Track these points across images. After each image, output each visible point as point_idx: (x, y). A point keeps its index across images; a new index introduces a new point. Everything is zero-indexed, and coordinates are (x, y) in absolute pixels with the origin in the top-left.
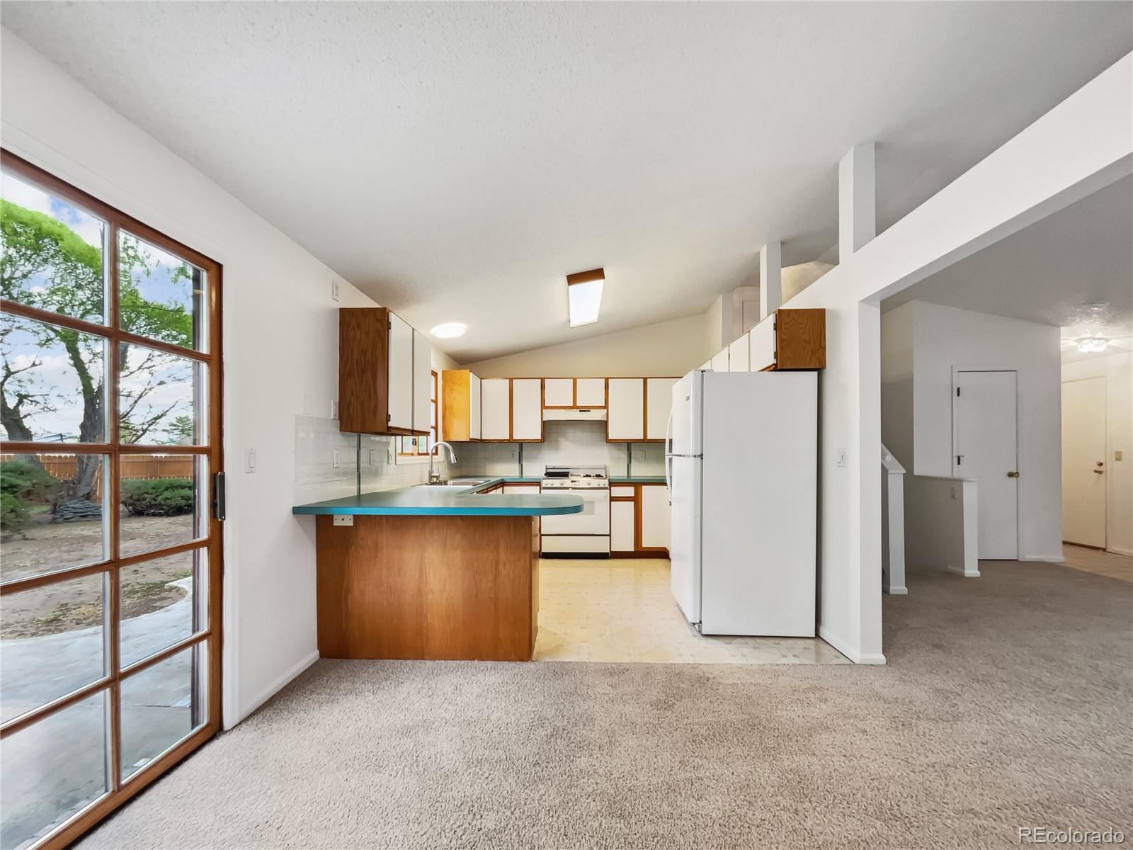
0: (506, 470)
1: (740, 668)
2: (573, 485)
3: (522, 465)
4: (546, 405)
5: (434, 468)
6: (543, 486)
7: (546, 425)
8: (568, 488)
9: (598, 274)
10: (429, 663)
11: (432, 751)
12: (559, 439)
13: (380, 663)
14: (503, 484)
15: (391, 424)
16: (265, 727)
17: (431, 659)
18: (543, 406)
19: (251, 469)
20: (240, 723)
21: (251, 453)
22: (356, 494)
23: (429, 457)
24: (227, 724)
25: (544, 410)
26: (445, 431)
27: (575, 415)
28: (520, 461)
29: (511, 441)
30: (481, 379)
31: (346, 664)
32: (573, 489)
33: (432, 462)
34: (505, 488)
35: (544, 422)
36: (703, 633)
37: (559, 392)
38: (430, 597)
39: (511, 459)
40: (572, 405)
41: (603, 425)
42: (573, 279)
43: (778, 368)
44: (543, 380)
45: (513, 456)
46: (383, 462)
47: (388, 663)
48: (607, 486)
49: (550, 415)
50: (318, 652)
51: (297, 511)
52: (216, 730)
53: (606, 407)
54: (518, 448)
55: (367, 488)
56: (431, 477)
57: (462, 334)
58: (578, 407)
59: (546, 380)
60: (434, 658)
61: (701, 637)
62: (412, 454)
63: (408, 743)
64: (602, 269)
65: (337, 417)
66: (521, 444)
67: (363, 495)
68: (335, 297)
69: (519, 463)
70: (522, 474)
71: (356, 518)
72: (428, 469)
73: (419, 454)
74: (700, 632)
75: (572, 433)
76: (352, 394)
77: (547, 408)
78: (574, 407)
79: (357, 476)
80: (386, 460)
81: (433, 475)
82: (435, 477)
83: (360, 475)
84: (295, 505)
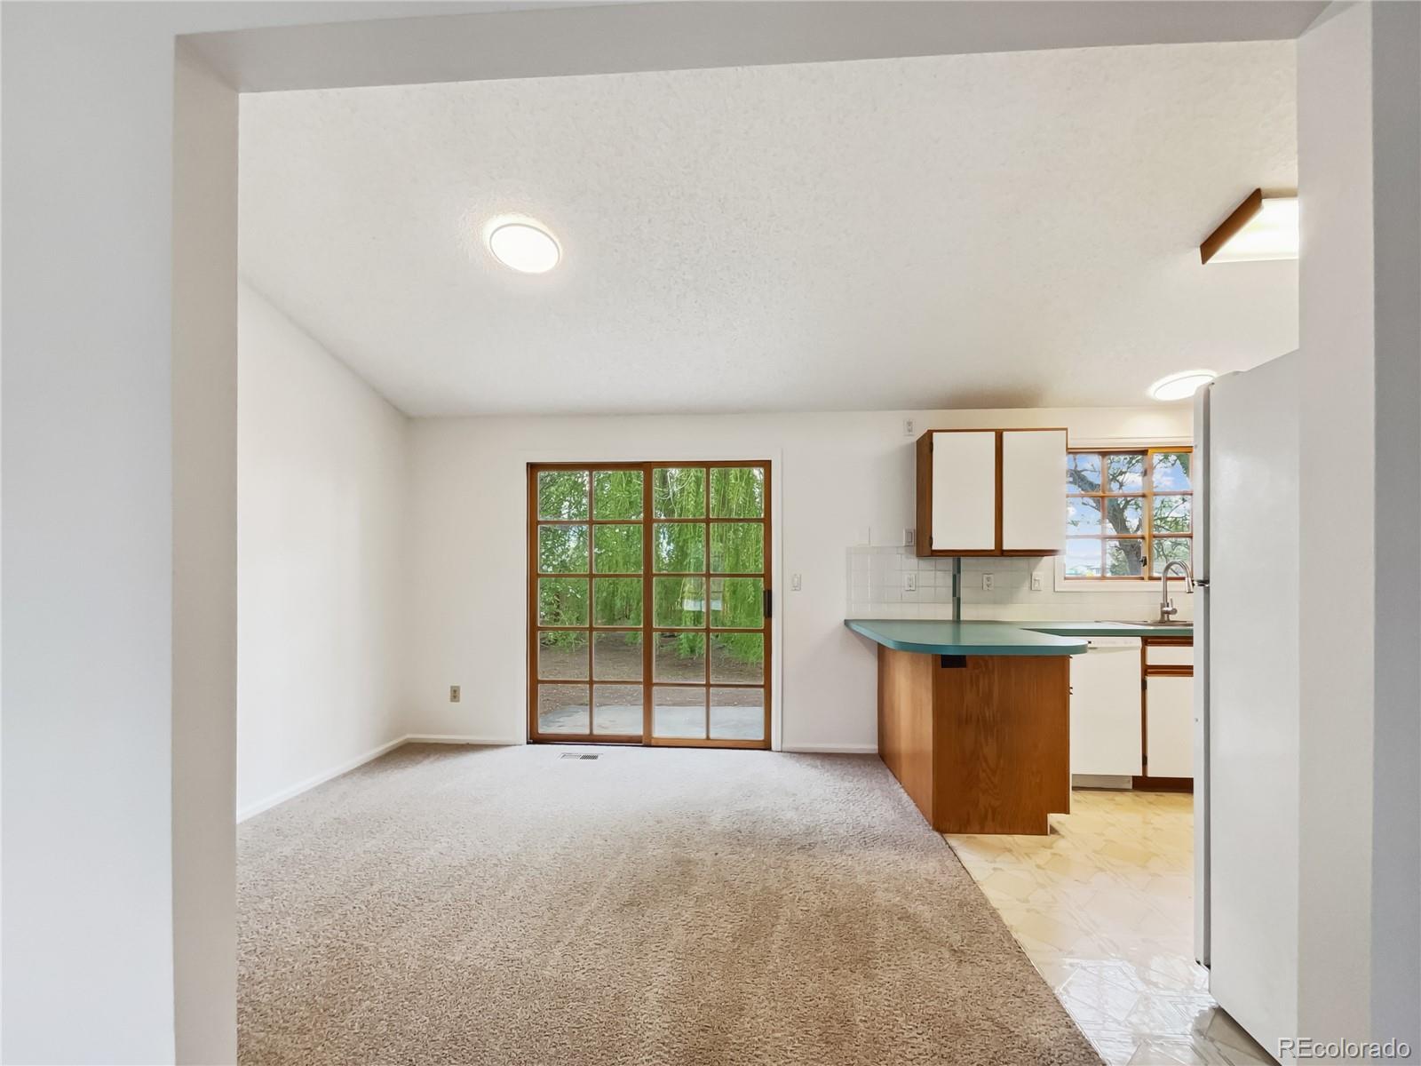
22: (949, 618)
24: (776, 745)
33: (1166, 592)
38: (901, 723)
42: (1209, 247)
46: (1017, 588)
47: (889, 773)
50: (877, 747)
51: (848, 623)
52: (765, 744)
56: (1163, 613)
60: (903, 787)
65: (914, 543)
67: (963, 620)
68: (909, 433)
72: (1161, 601)
79: (953, 601)
80: (1027, 584)
81: (1165, 609)
82: (1168, 613)
83: (959, 600)
84: (847, 618)
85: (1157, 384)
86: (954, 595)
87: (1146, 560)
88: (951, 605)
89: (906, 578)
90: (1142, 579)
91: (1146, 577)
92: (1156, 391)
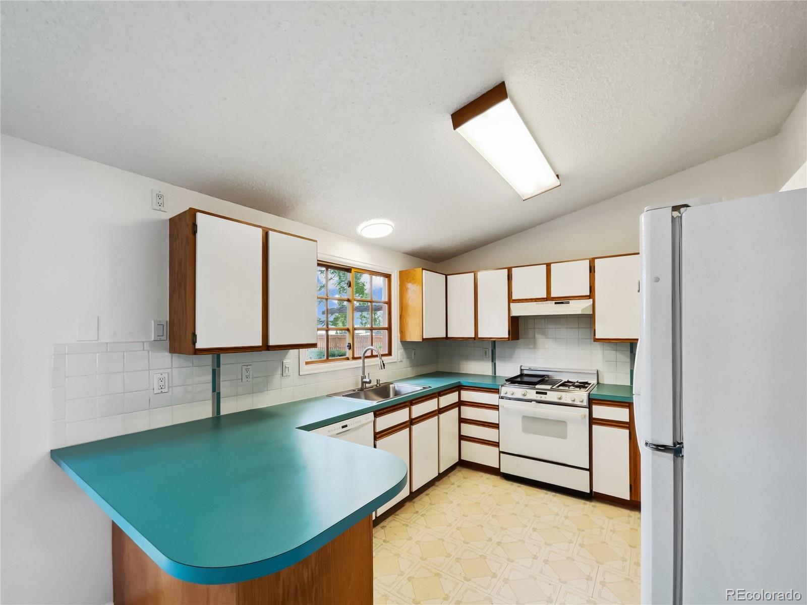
0: (478, 368)
2: (539, 397)
3: (495, 364)
4: (514, 298)
5: (366, 374)
6: (503, 393)
7: (515, 323)
8: (530, 401)
9: (498, 93)
12: (536, 335)
14: (459, 388)
18: (510, 300)
22: (208, 416)
23: (361, 361)
25: (511, 304)
26: (402, 331)
27: (551, 308)
28: (493, 360)
29: (477, 339)
30: (446, 275)
32: (538, 402)
33: (364, 368)
34: (462, 391)
35: (512, 317)
37: (529, 282)
39: (481, 358)
40: (545, 296)
41: (588, 320)
42: (460, 117)
44: (510, 270)
45: (486, 354)
46: (270, 375)
48: (585, 403)
49: (519, 310)
53: (591, 295)
54: (491, 348)
55: (231, 407)
56: (363, 382)
57: (389, 232)
58: (553, 299)
59: (513, 269)
64: (503, 83)
65: (165, 338)
66: (494, 343)
67: (222, 415)
69: (492, 361)
70: (495, 374)
72: (361, 374)
75: (551, 329)
77: (515, 301)
78: (548, 298)
79: (213, 396)
80: (279, 372)
81: (364, 380)
82: (366, 382)
83: (219, 394)
84: (53, 448)
86: (214, 390)
87: (350, 345)
88: (210, 402)
89: (156, 380)
90: (348, 359)
91: (351, 356)
92: (361, 230)
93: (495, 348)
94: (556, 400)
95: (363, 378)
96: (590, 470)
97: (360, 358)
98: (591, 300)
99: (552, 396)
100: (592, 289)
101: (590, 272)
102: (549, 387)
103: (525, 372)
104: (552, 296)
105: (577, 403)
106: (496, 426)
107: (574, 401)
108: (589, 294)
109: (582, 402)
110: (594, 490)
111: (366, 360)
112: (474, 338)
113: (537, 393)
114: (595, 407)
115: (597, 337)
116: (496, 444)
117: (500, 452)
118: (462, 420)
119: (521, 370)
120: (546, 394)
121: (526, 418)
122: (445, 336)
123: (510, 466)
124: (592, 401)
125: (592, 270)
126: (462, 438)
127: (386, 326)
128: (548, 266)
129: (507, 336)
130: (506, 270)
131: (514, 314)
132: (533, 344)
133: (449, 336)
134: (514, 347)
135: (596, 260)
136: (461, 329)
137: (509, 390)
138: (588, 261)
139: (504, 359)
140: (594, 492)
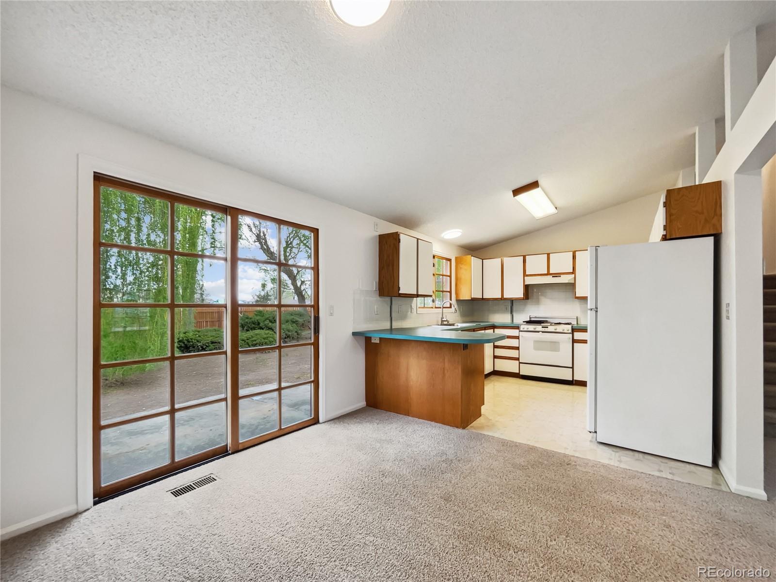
0: (501, 318)
1: (603, 466)
2: (543, 330)
3: (513, 315)
4: (527, 274)
5: (444, 316)
6: (521, 329)
7: (527, 288)
8: (538, 332)
9: (535, 185)
10: (410, 418)
11: (385, 451)
12: (539, 297)
13: (389, 413)
14: (494, 327)
15: (400, 292)
16: (333, 425)
17: (412, 417)
18: (525, 275)
19: (331, 314)
20: (325, 422)
21: (332, 307)
22: (389, 328)
23: (441, 309)
24: (321, 420)
25: (525, 277)
26: (457, 294)
27: (549, 280)
29: (502, 299)
30: (483, 260)
31: (376, 411)
32: (543, 332)
33: (443, 313)
34: (495, 330)
35: (526, 285)
36: (598, 440)
37: (537, 264)
38: (411, 383)
39: (504, 311)
40: (546, 273)
41: (572, 286)
42: (516, 192)
43: (667, 238)
44: (524, 257)
45: (507, 309)
46: (407, 312)
47: (392, 413)
48: (570, 331)
49: (530, 281)
50: (365, 403)
51: (354, 334)
52: (315, 421)
53: (574, 272)
54: (511, 304)
55: (396, 325)
56: (442, 321)
57: (460, 235)
58: (551, 274)
59: (527, 256)
60: (413, 416)
61: (596, 444)
62: (432, 308)
63: (378, 445)
64: (537, 181)
65: (378, 289)
66: (512, 301)
67: (394, 329)
68: (376, 230)
69: (511, 313)
70: (513, 321)
71: (381, 339)
72: (441, 316)
73: (436, 308)
74: (596, 440)
75: (549, 293)
76: (384, 277)
77: (528, 275)
78: (548, 274)
79: (390, 319)
80: (410, 310)
82: (444, 321)
83: (392, 318)
84: (354, 331)
85: (446, 233)
86: (390, 316)
87: (434, 300)
88: (389, 321)
89: (376, 308)
91: (434, 306)
92: (444, 235)
93: (513, 305)
94: (553, 331)
95: (442, 318)
96: (572, 368)
97: (441, 308)
98: (574, 275)
99: (551, 328)
100: (574, 268)
101: (573, 258)
102: (549, 324)
103: (532, 319)
104: (551, 272)
105: (565, 331)
106: (518, 348)
107: (563, 330)
108: (572, 271)
109: (568, 330)
110: (575, 379)
111: (444, 309)
112: (501, 298)
113: (542, 327)
114: (575, 333)
115: (577, 296)
116: (518, 359)
117: (520, 363)
118: (495, 347)
119: (530, 318)
120: (547, 327)
121: (536, 342)
122: (481, 297)
123: (526, 371)
124: (574, 330)
125: (574, 257)
126: (495, 357)
127: (449, 290)
128: (548, 255)
129: (523, 297)
130: (522, 257)
131: (526, 283)
132: (538, 302)
133: (484, 297)
134: (525, 305)
135: (577, 252)
136: (492, 292)
137: (524, 327)
138: (572, 253)
139: (519, 311)
140: (575, 380)
